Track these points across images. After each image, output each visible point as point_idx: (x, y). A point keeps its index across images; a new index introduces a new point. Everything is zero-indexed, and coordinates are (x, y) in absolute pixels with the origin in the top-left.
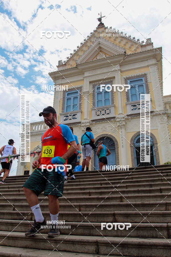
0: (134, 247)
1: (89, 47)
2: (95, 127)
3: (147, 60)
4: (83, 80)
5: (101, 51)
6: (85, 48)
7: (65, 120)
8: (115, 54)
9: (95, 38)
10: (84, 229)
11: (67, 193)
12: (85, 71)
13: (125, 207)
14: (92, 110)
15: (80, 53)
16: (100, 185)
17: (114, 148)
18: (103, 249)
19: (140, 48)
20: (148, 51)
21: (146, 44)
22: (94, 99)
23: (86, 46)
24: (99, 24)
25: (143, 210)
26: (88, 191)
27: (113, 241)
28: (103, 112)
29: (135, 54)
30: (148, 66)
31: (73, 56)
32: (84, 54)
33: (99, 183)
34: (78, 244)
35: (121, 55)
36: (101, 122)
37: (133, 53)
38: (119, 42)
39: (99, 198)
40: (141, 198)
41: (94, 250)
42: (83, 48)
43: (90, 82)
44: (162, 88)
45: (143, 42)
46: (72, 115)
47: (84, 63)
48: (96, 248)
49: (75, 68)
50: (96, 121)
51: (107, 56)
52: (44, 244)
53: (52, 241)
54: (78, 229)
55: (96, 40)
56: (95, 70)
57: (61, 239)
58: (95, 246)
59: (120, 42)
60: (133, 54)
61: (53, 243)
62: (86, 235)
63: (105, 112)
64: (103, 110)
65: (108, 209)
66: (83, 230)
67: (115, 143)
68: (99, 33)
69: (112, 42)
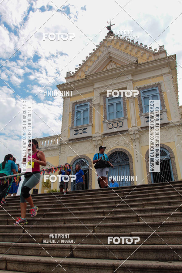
0: (154, 271)
1: (98, 57)
2: (108, 141)
3: (161, 69)
4: (93, 91)
6: (94, 59)
7: (74, 135)
8: (126, 64)
9: (105, 47)
11: (79, 213)
12: (95, 83)
13: (142, 227)
14: (103, 123)
15: (89, 64)
16: (115, 204)
17: (128, 164)
19: (153, 56)
20: (161, 59)
21: (159, 52)
22: (105, 111)
23: (96, 56)
24: (108, 32)
25: (162, 230)
26: (102, 210)
27: (131, 265)
28: (115, 125)
29: (148, 62)
30: (162, 75)
31: (82, 66)
32: (93, 64)
33: (114, 202)
34: (93, 268)
35: (133, 64)
36: (114, 136)
37: (146, 62)
38: (130, 51)
39: (114, 218)
40: (159, 217)
42: (92, 58)
43: (101, 94)
44: (178, 98)
45: (155, 50)
46: (82, 129)
47: (94, 74)
49: (84, 79)
50: (108, 135)
51: (118, 66)
52: (57, 269)
53: (66, 266)
54: (93, 252)
55: (105, 50)
56: (105, 81)
57: (75, 263)
58: (112, 271)
59: (131, 51)
60: (145, 63)
61: (67, 268)
62: (101, 258)
63: (117, 125)
64: (116, 123)
65: (124, 230)
66: (98, 253)
67: (129, 158)
68: (108, 42)
69: (123, 51)
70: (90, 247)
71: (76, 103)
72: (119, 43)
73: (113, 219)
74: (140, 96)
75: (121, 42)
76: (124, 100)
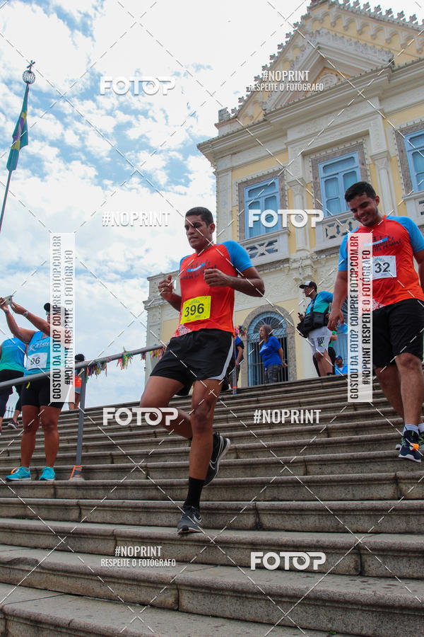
4: (286, 150)
5: (325, 68)
6: (281, 68)
8: (363, 71)
9: (307, 37)
10: (321, 517)
11: (270, 434)
12: (288, 128)
16: (352, 410)
18: (374, 564)
23: (286, 60)
26: (323, 426)
28: (344, 227)
29: (420, 60)
31: (253, 92)
33: (349, 406)
35: (381, 70)
37: (414, 59)
38: (372, 36)
39: (353, 442)
41: (352, 565)
43: (304, 155)
46: (266, 245)
47: (285, 107)
48: (356, 561)
49: (262, 122)
50: (327, 254)
51: (343, 78)
54: (306, 516)
56: (313, 121)
58: (354, 557)
59: (374, 37)
60: (413, 63)
62: (327, 530)
63: (348, 226)
65: (378, 468)
66: (319, 519)
68: (315, 20)
69: (354, 40)
70: (299, 505)
71: (246, 183)
72: (343, 21)
73: (350, 444)
74: (402, 151)
75: (347, 18)
76: (363, 164)
